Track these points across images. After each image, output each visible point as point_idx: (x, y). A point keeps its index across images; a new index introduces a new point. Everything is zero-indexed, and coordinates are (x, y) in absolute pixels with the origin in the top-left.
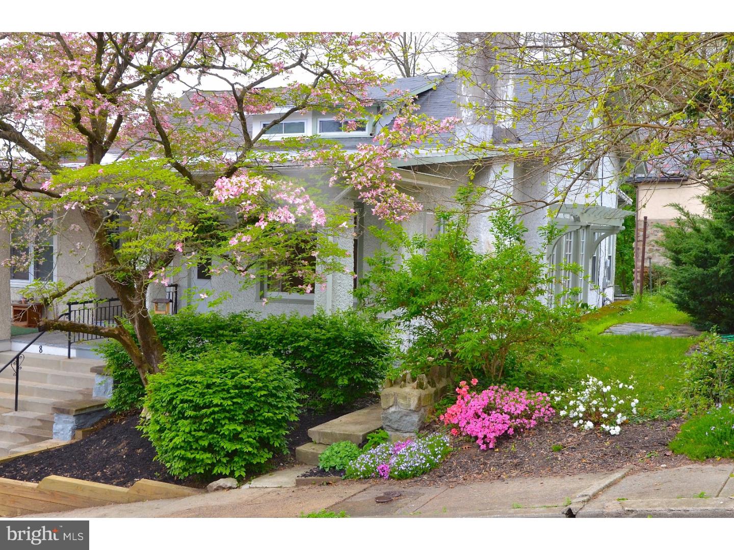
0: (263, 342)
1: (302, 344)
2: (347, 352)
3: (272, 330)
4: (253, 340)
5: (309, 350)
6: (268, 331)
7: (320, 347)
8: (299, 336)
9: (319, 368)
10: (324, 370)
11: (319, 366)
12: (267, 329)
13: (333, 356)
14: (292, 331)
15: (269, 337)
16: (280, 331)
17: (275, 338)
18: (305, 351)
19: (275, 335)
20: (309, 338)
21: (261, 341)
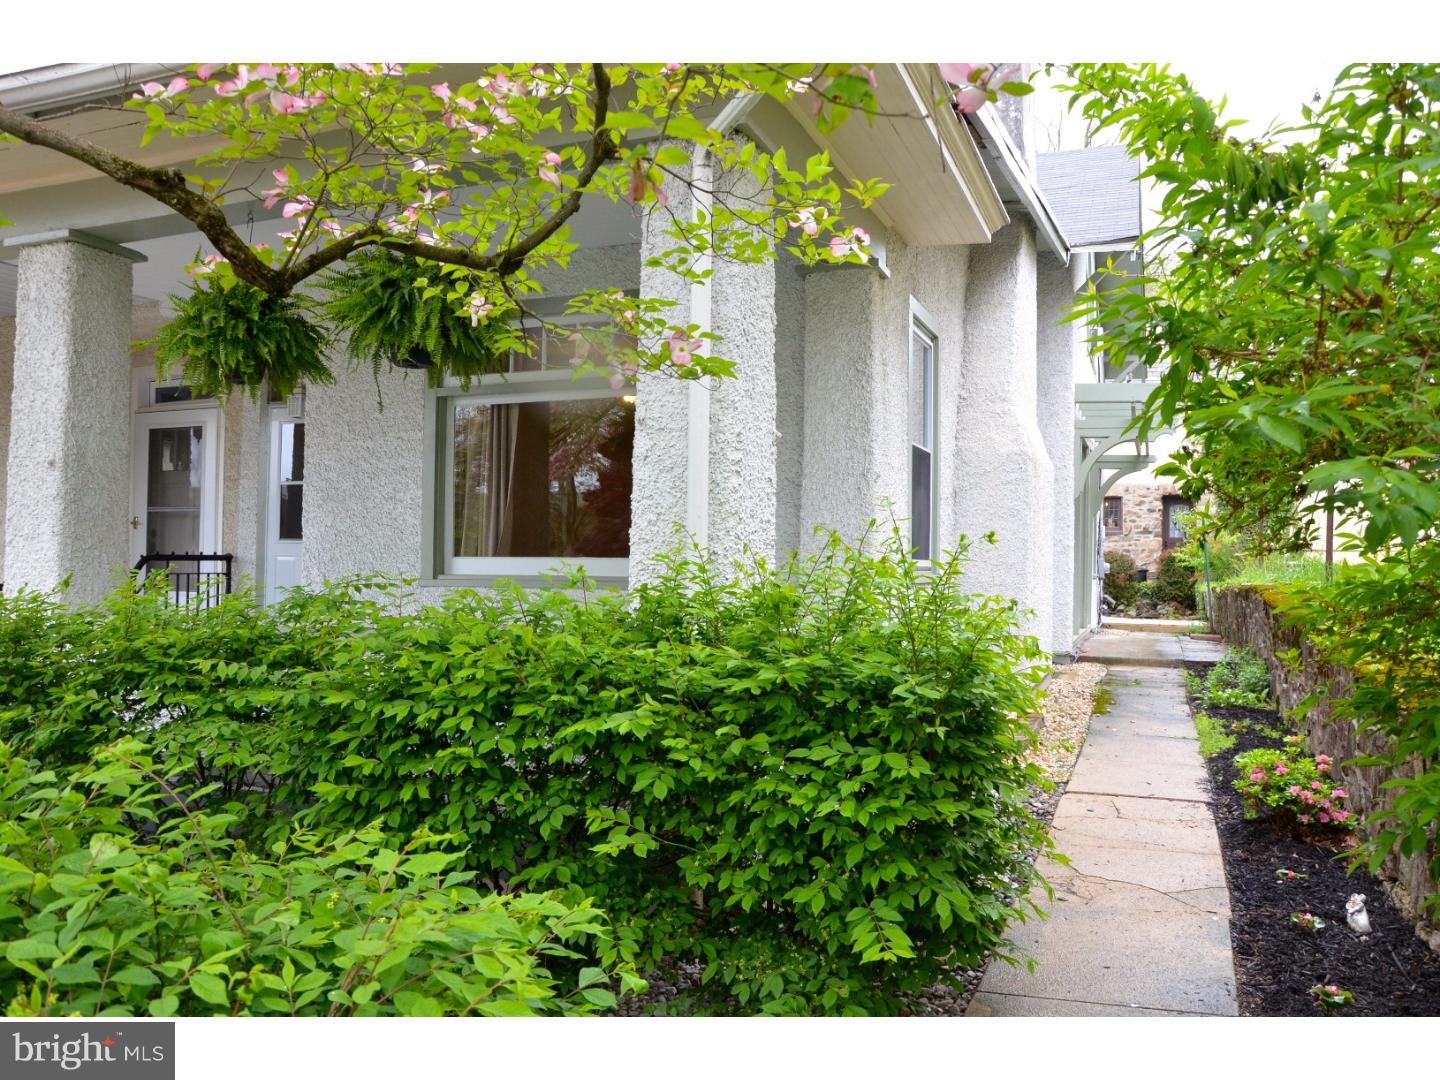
0: (412, 716)
1: (622, 723)
2: (898, 765)
3: (457, 651)
4: (361, 705)
5: (660, 755)
6: (439, 661)
7: (729, 739)
8: (600, 683)
9: (720, 850)
10: (742, 864)
11: (711, 839)
12: (428, 648)
13: (810, 791)
14: (558, 657)
15: (444, 687)
16: (497, 660)
17: (474, 691)
18: (635, 761)
19: (471, 679)
20: (658, 693)
21: (399, 710)
